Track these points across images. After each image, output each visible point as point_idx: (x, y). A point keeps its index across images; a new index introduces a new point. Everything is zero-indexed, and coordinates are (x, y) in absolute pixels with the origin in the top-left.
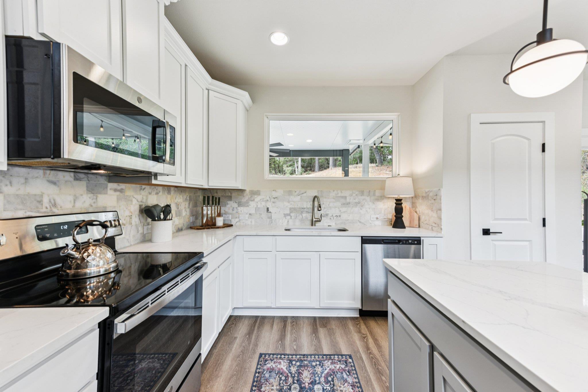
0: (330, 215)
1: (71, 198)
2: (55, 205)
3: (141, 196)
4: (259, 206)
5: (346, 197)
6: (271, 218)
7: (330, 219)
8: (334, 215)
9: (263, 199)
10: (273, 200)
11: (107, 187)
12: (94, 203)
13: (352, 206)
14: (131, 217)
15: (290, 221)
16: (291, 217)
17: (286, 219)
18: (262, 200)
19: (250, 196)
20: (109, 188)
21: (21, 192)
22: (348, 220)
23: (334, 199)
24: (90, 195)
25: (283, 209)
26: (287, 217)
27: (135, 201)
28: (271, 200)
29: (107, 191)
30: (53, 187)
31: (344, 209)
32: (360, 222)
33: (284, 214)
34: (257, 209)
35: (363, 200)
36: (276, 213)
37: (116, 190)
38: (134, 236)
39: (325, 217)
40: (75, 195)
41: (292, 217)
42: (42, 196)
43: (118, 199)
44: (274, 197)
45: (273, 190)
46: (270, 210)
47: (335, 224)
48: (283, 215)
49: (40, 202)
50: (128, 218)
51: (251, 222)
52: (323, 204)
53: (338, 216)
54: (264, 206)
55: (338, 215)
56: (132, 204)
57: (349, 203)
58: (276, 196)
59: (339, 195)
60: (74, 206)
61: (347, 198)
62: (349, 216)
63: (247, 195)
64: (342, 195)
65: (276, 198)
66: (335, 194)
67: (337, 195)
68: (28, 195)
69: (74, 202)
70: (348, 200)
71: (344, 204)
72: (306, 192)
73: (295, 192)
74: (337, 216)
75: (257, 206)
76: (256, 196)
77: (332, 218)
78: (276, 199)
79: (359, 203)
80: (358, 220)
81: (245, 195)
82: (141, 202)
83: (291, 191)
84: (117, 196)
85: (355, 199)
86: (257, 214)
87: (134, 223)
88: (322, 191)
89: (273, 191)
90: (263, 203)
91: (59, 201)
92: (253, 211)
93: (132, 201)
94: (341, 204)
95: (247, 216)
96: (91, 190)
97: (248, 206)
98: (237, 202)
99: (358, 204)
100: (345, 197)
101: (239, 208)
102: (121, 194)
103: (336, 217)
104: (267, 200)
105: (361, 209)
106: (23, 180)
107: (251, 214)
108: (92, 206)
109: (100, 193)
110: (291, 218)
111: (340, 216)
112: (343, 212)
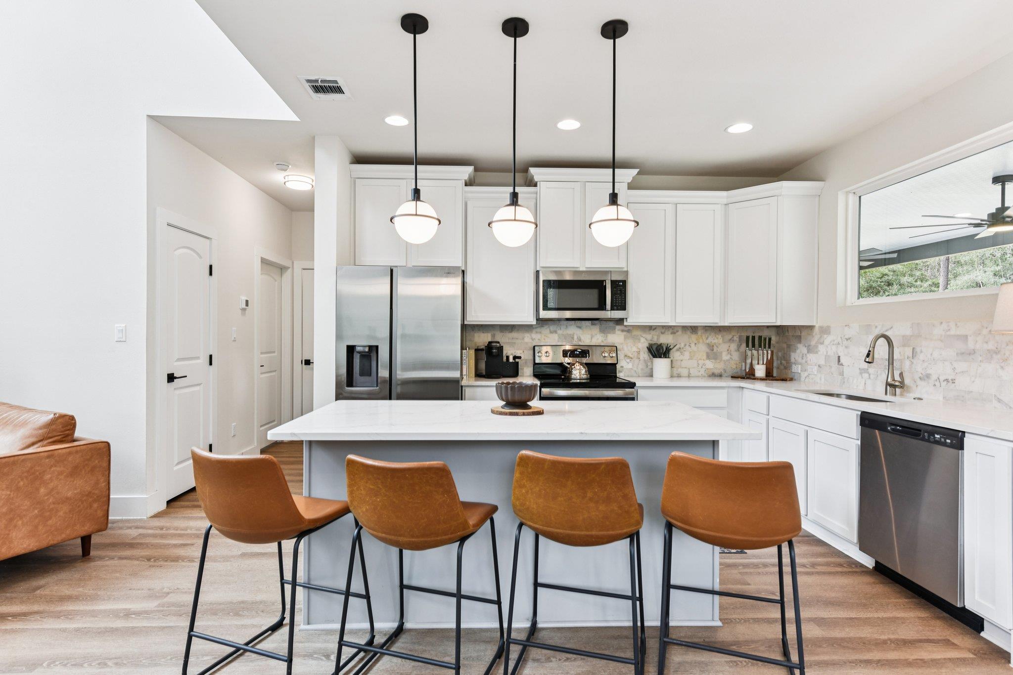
0: (934, 377)
1: (589, 336)
2: (580, 340)
3: (651, 336)
4: (828, 354)
5: (967, 336)
6: (842, 374)
7: (935, 385)
8: (942, 378)
9: (834, 341)
10: (845, 342)
11: (615, 329)
12: (605, 340)
13: (980, 358)
14: (639, 353)
15: (869, 382)
16: (869, 375)
17: (862, 378)
18: (832, 343)
19: (819, 336)
20: (616, 330)
21: (565, 333)
22: (972, 392)
23: (942, 341)
24: (602, 335)
25: (858, 359)
26: (863, 374)
27: (643, 340)
28: (844, 342)
29: (615, 332)
30: (579, 329)
31: (961, 366)
32: (999, 401)
33: (859, 368)
34: (827, 357)
35: (1007, 345)
36: (849, 366)
37: (623, 331)
38: (642, 369)
39: (924, 380)
40: (592, 335)
41: (871, 376)
42: (573, 335)
43: (625, 338)
44: (847, 337)
45: (844, 325)
46: (842, 361)
47: (944, 398)
48: (858, 371)
49: (573, 338)
50: (636, 354)
51: (821, 379)
52: (921, 352)
53: (950, 380)
54: (834, 353)
55: (950, 378)
56: (640, 342)
57: (972, 353)
58: (850, 336)
59: (952, 332)
60: (591, 341)
61: (970, 339)
62: (974, 382)
63: (816, 334)
64: (958, 333)
65: (849, 339)
66: (944, 330)
67: (948, 333)
68: (568, 334)
69: (591, 339)
70: (971, 345)
71: (962, 354)
72: (892, 328)
73: (876, 327)
74: (947, 380)
75: (827, 352)
76: (825, 336)
77: (937, 384)
78: (849, 341)
79: (997, 352)
80: (995, 396)
81: (814, 334)
82: (651, 340)
83: (869, 325)
84: (625, 335)
85: (987, 343)
86: (826, 366)
87: (641, 358)
88: (918, 324)
89: (846, 326)
90: (834, 348)
91: (582, 338)
92: (822, 362)
93: (640, 339)
94: (957, 354)
95: (816, 368)
96: (602, 331)
97: (817, 353)
98: (806, 345)
99: (994, 356)
100: (965, 338)
101: (808, 355)
102: (628, 334)
103: (945, 382)
104: (839, 344)
105: (1002, 367)
106: (565, 327)
107: (821, 366)
108: (603, 342)
109: (610, 333)
110: (869, 378)
111: (953, 381)
112: (960, 373)
